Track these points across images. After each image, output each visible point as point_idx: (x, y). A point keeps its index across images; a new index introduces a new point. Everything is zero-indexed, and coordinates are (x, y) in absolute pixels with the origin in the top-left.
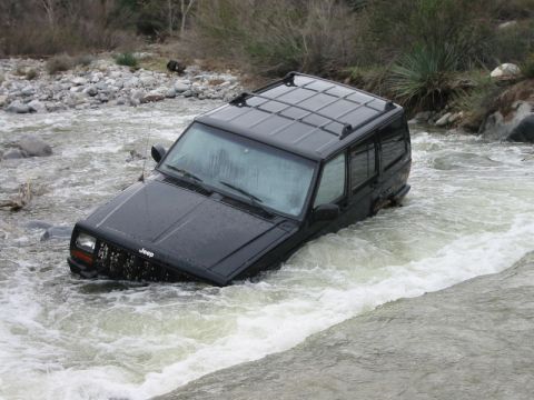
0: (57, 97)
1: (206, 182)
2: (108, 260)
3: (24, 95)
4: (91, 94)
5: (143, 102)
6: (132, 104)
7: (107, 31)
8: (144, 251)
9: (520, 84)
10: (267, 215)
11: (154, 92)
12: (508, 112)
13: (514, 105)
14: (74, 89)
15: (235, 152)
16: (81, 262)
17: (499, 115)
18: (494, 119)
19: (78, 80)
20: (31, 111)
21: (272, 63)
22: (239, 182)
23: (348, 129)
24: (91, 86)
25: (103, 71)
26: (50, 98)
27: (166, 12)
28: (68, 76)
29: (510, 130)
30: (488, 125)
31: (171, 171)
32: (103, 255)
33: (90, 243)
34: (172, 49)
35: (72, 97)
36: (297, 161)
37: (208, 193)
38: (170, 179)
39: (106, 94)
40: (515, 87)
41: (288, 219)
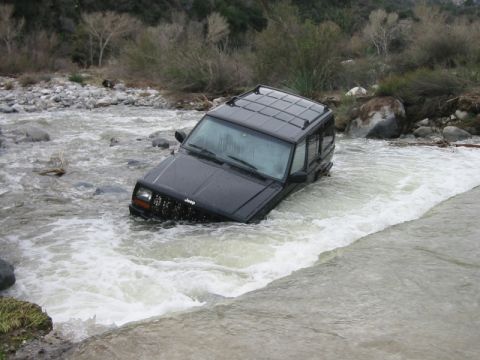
0: (32, 102)
1: (218, 156)
2: (161, 207)
3: (8, 100)
4: (57, 101)
5: (96, 106)
6: (88, 108)
7: (51, 59)
8: (187, 201)
9: (373, 100)
10: (262, 178)
11: (102, 101)
12: (366, 118)
13: (370, 114)
14: (43, 97)
15: (237, 136)
16: (140, 207)
17: (359, 121)
18: (356, 123)
19: (45, 91)
20: (15, 111)
21: (187, 82)
22: (240, 156)
23: (307, 123)
24: (56, 96)
25: (62, 85)
26: (26, 103)
27: (89, 47)
28: (36, 88)
29: (368, 131)
30: (352, 127)
31: (193, 148)
32: (157, 203)
33: (147, 195)
34: (103, 71)
35: (43, 102)
36: (279, 143)
37: (220, 163)
38: (192, 153)
39: (67, 101)
40: (370, 102)
41: (275, 181)
